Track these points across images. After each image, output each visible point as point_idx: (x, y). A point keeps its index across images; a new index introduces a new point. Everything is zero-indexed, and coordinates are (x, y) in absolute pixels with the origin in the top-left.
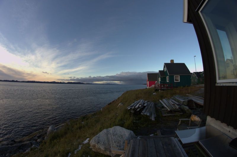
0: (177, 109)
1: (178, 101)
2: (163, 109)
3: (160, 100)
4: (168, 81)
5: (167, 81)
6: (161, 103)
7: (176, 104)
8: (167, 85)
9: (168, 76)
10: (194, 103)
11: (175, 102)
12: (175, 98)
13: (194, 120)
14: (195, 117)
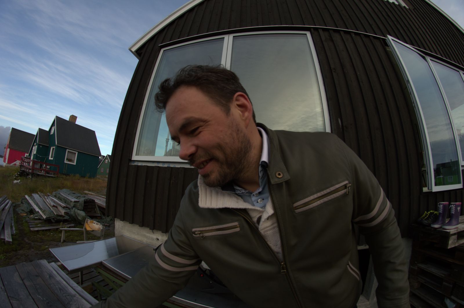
0: (61, 216)
1: (65, 201)
2: (32, 216)
3: (27, 197)
4: (52, 157)
5: (50, 158)
6: (29, 203)
7: (60, 205)
8: (48, 167)
9: (55, 147)
10: (97, 206)
11: (59, 202)
12: (59, 194)
13: (91, 229)
14: (93, 224)
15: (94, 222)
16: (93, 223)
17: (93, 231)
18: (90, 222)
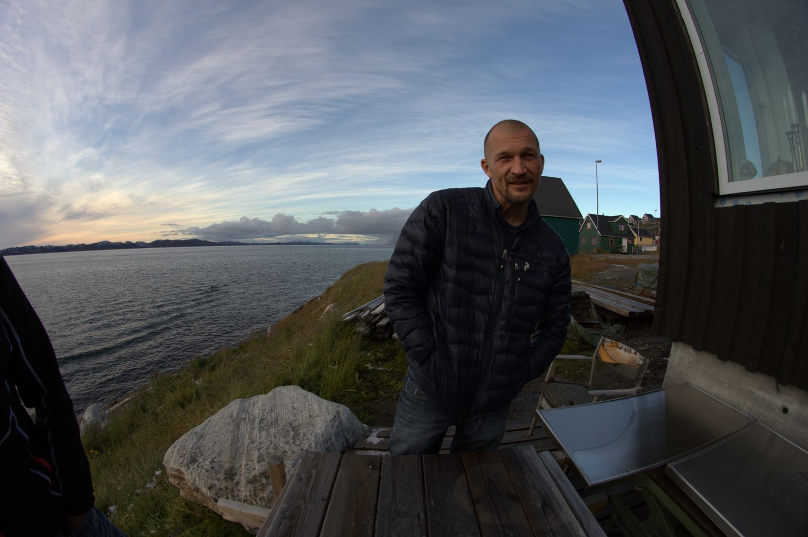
13: (612, 359)
14: (618, 349)
15: (620, 345)
16: (617, 347)
17: (616, 365)
18: (610, 344)
